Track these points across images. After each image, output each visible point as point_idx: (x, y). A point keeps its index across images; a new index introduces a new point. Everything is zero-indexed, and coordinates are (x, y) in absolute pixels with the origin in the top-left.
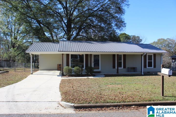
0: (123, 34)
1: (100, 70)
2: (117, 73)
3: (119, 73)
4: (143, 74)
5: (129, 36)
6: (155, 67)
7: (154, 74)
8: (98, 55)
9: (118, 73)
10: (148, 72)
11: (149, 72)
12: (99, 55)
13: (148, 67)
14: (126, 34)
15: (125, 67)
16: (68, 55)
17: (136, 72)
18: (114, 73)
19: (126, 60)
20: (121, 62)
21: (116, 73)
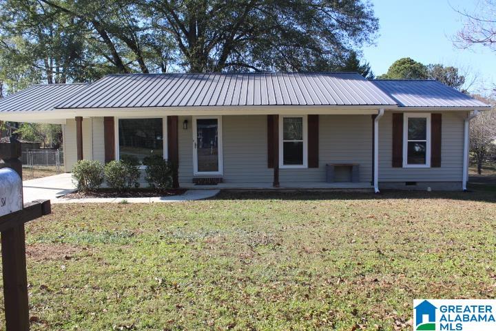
0: (404, 63)
1: (220, 172)
2: (274, 185)
3: (282, 185)
4: (377, 190)
5: (421, 66)
6: (436, 162)
7: (429, 189)
8: (214, 121)
9: (278, 183)
10: (408, 183)
11: (414, 183)
12: (216, 120)
13: (409, 162)
14: (415, 60)
15: (313, 162)
16: (109, 121)
17: (358, 181)
18: (260, 186)
19: (320, 136)
20: (301, 144)
21: (270, 186)
